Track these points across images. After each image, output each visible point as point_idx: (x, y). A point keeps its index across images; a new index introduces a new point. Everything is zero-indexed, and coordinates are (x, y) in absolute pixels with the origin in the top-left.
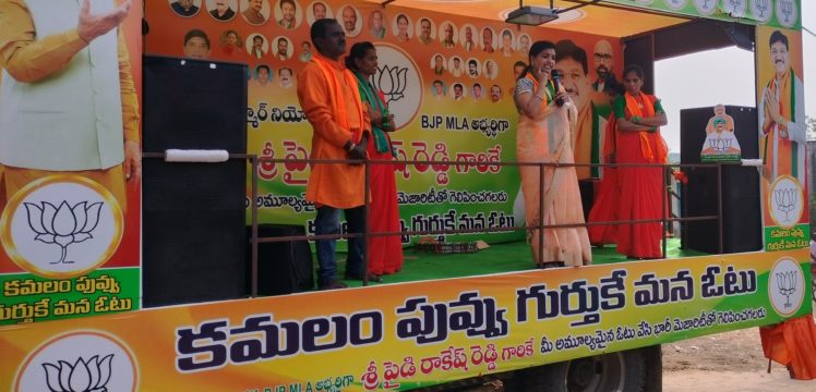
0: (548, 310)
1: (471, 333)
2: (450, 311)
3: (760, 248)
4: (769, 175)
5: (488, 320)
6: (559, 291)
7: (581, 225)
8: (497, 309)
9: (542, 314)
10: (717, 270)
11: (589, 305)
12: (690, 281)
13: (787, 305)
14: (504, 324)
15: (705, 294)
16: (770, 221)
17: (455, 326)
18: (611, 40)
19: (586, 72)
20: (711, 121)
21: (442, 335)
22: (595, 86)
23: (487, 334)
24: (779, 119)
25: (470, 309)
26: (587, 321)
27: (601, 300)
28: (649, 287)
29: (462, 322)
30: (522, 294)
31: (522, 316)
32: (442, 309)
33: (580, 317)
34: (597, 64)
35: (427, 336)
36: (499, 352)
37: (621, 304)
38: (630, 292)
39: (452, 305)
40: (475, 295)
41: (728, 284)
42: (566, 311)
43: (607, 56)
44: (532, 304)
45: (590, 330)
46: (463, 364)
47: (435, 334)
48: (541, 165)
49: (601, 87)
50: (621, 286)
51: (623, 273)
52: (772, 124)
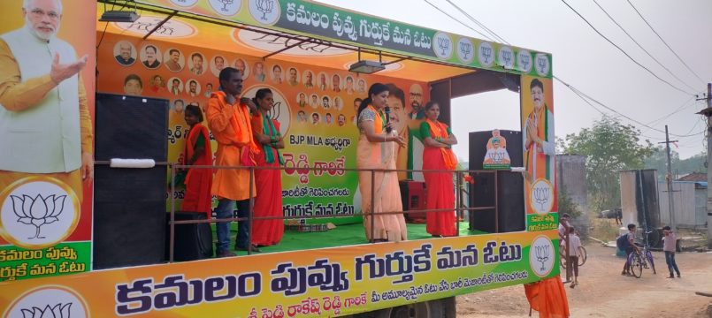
0: (377, 272)
1: (323, 288)
2: (309, 272)
3: (524, 229)
4: (530, 179)
5: (335, 278)
6: (385, 259)
7: (400, 213)
8: (341, 272)
9: (373, 275)
10: (494, 244)
11: (405, 269)
12: (475, 251)
13: (542, 269)
14: (346, 282)
15: (486, 261)
16: (530, 210)
17: (312, 283)
18: (421, 84)
19: (404, 106)
20: (490, 140)
21: (303, 290)
22: (411, 115)
23: (334, 288)
24: (536, 139)
25: (323, 271)
26: (404, 279)
27: (414, 265)
28: (447, 256)
29: (317, 280)
30: (359, 260)
31: (359, 277)
32: (303, 271)
33: (400, 277)
34: (412, 100)
35: (292, 290)
36: (342, 301)
37: (428, 268)
38: (434, 259)
39: (310, 268)
40: (326, 261)
41: (501, 253)
42: (389, 273)
43: (418, 95)
44: (366, 267)
45: (406, 286)
46: (317, 310)
47: (297, 289)
48: (373, 171)
49: (415, 116)
50: (428, 256)
51: (429, 246)
52: (532, 143)
